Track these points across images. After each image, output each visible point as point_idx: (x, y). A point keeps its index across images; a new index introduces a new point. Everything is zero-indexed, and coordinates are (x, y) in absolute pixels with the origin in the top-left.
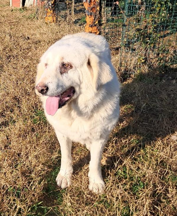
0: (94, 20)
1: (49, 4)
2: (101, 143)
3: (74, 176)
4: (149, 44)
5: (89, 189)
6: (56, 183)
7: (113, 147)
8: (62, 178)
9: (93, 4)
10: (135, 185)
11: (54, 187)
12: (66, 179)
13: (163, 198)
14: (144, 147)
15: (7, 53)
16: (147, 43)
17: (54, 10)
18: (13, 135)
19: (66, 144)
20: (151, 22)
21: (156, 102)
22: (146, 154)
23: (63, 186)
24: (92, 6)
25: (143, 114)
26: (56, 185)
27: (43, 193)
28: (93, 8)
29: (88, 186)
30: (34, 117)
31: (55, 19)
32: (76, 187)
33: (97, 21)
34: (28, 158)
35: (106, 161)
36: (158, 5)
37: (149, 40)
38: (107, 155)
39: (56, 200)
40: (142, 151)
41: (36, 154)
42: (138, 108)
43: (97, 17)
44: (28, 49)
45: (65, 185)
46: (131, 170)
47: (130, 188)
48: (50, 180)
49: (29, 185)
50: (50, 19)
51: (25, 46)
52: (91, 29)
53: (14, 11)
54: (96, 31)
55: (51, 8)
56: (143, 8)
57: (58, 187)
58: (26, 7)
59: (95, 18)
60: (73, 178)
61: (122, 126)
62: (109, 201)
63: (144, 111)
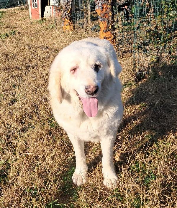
0: (108, 25)
1: (65, 14)
2: (110, 140)
3: (89, 173)
4: (160, 44)
5: (103, 185)
6: (72, 181)
7: (126, 143)
8: (78, 176)
9: (105, 10)
10: (147, 178)
11: (70, 185)
12: (81, 177)
13: (173, 188)
14: (156, 142)
15: (26, 64)
16: (158, 42)
17: (70, 19)
18: (30, 140)
19: (78, 144)
20: (160, 22)
21: (169, 98)
22: (158, 148)
23: (79, 184)
24: (104, 12)
25: (157, 111)
26: (72, 183)
27: (59, 192)
28: (106, 13)
29: (102, 182)
30: (52, 121)
31: (72, 28)
32: (91, 183)
33: (111, 26)
34: (44, 159)
35: (120, 157)
36: (165, 6)
37: (159, 40)
38: (121, 152)
39: (72, 197)
40: (155, 145)
41: (52, 155)
42: (152, 105)
43: (110, 22)
44: (47, 58)
45: (81, 182)
46: (144, 164)
47: (142, 181)
48: (67, 179)
49: (45, 185)
50: (68, 28)
51: (44, 56)
52: (105, 34)
53: (33, 23)
54: (110, 36)
55: (67, 17)
56: (152, 10)
57: (74, 184)
58: (45, 19)
59: (108, 23)
60: (88, 175)
61: (136, 124)
62: (122, 194)
63: (158, 108)
